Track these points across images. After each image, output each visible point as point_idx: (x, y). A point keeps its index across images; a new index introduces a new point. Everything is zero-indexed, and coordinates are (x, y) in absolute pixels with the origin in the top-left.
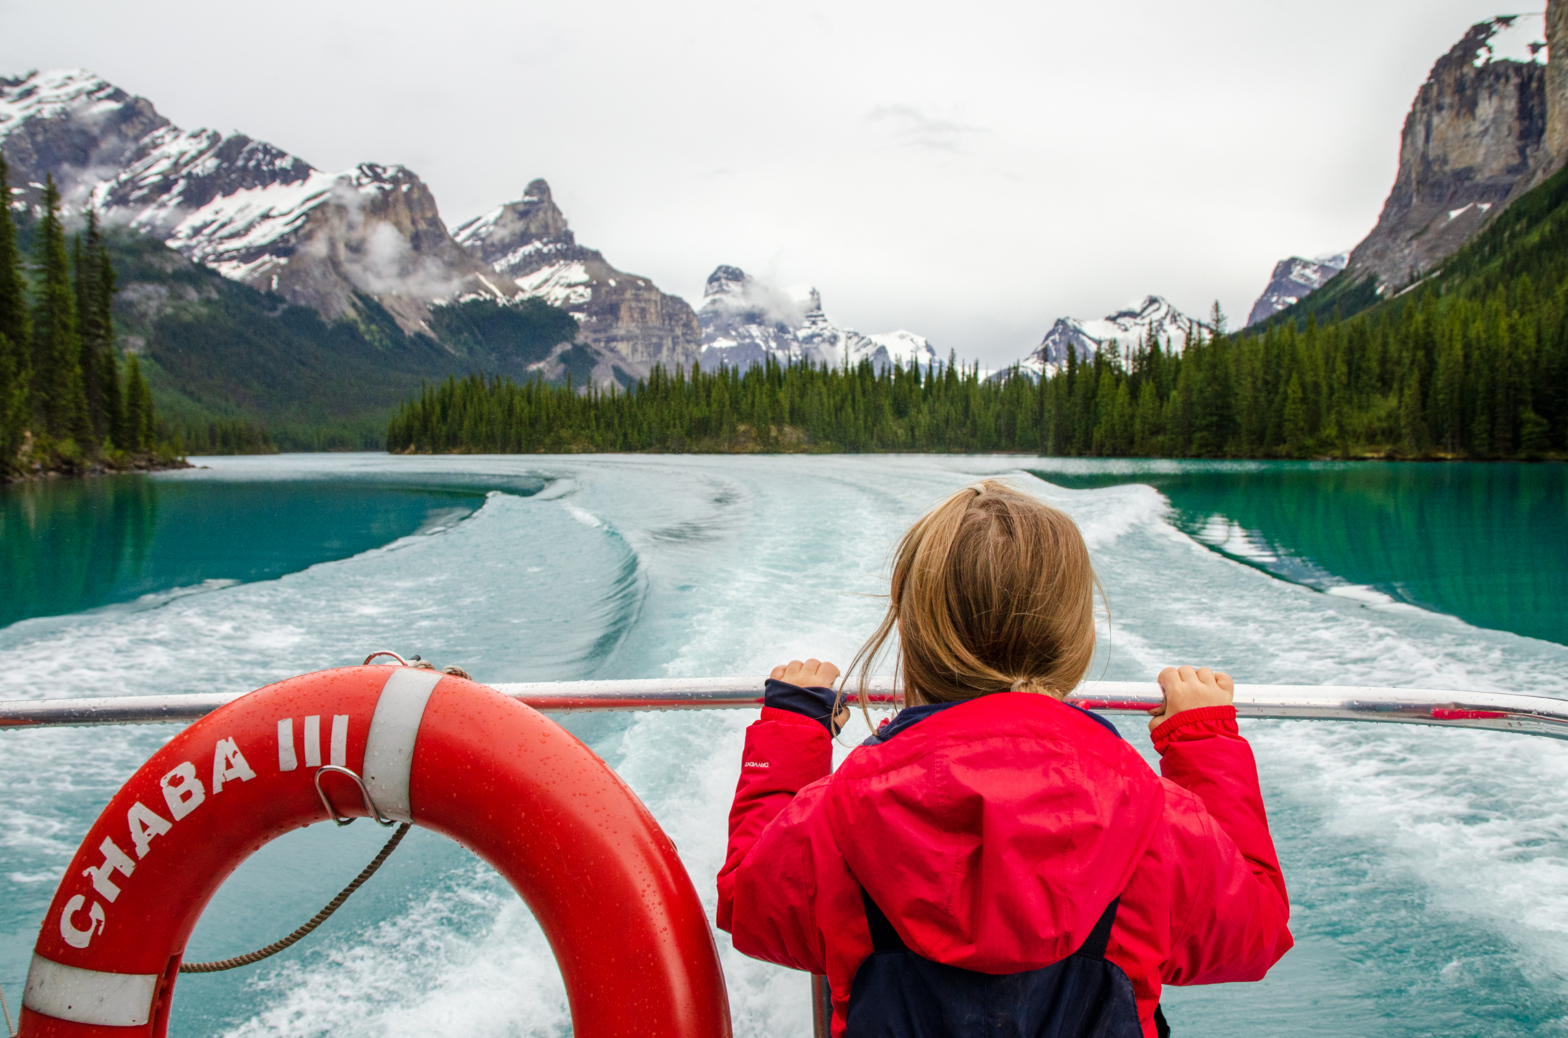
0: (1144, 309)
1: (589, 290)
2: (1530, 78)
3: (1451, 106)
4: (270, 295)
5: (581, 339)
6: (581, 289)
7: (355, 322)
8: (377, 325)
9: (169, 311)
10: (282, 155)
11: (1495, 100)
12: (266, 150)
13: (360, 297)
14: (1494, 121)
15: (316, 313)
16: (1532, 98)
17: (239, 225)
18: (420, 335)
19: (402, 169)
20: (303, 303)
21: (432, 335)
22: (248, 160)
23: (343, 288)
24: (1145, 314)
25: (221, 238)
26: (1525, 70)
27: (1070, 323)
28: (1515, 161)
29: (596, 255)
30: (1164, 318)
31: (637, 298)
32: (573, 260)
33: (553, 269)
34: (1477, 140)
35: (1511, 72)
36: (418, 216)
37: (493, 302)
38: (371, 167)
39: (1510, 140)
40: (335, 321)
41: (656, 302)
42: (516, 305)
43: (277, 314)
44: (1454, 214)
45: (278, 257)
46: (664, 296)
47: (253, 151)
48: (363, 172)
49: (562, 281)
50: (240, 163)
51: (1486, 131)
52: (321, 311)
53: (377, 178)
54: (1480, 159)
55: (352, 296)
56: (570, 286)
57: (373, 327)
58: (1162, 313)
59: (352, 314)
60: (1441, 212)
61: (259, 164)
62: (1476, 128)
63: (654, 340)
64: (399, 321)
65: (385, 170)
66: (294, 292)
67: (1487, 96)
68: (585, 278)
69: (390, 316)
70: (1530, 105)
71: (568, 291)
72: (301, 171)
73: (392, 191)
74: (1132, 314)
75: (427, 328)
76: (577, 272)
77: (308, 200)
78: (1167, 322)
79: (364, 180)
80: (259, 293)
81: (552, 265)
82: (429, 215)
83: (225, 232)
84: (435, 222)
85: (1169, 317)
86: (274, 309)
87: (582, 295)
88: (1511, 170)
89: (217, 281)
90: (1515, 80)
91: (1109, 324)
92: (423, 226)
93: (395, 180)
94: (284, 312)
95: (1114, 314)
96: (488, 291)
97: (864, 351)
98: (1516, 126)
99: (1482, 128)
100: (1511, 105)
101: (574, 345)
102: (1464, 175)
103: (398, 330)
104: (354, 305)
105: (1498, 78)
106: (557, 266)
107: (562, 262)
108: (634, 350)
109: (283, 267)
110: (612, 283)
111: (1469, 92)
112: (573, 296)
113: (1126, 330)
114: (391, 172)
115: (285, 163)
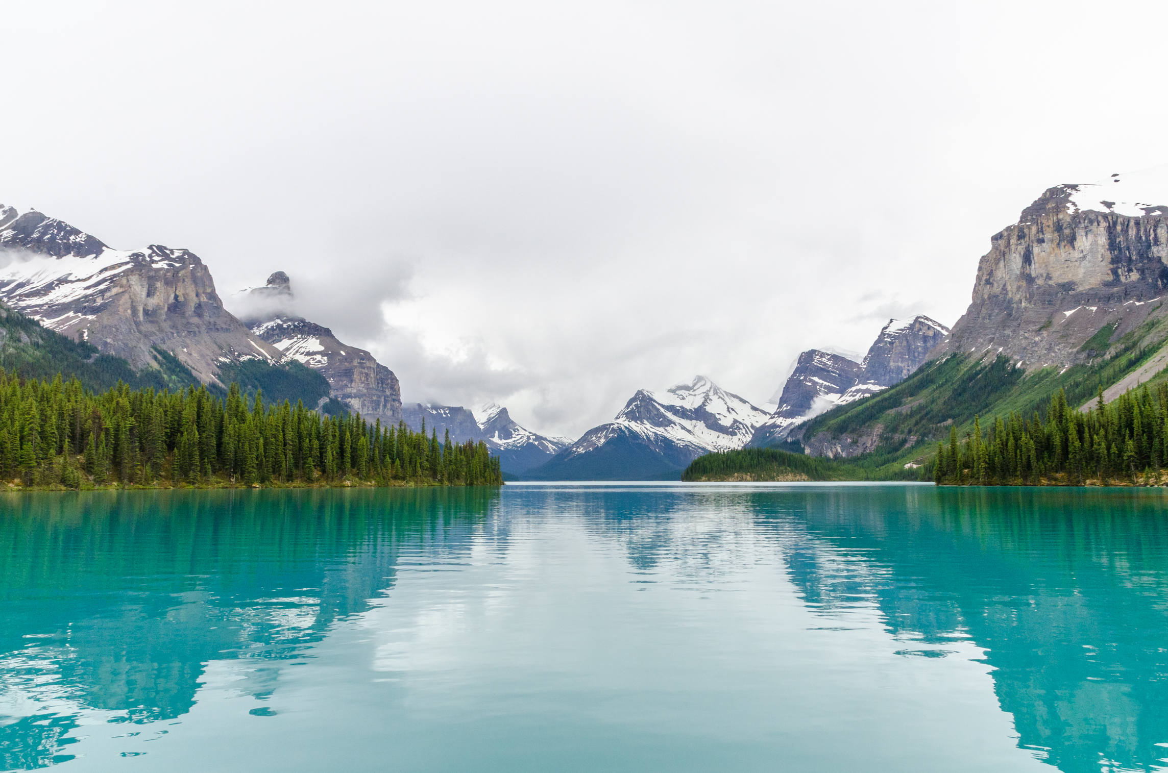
0: (695, 385)
1: (325, 358)
2: (1115, 223)
3: (1052, 241)
4: (83, 344)
5: (333, 394)
6: (318, 357)
7: (159, 372)
8: (177, 375)
9: (11, 350)
10: (77, 232)
11: (1090, 236)
12: (60, 226)
13: (160, 352)
14: (1091, 251)
15: (125, 362)
16: (1119, 237)
17: (38, 284)
18: (213, 386)
19: (186, 252)
20: (113, 353)
21: (221, 385)
22: (44, 234)
23: (145, 344)
24: (695, 388)
25: (20, 295)
26: (1110, 218)
27: (645, 393)
28: (1110, 278)
29: (328, 332)
30: (709, 391)
31: (361, 365)
32: (309, 335)
33: (292, 341)
34: (1077, 264)
35: (1100, 218)
36: (201, 291)
37: (265, 362)
38: (159, 247)
39: (1103, 264)
40: (142, 371)
41: (374, 369)
42: (283, 366)
43: (91, 361)
44: (1068, 313)
45: (85, 314)
46: (378, 364)
47: (48, 227)
48: (154, 252)
49: (302, 350)
50: (35, 235)
51: (1084, 257)
52: (130, 361)
53: (165, 257)
54: (1081, 276)
55: (152, 350)
56: (308, 354)
57: (174, 377)
58: (707, 387)
59: (155, 366)
60: (1057, 311)
61: (53, 238)
62: (1076, 255)
63: (375, 398)
64: (194, 373)
65: (172, 252)
66: (106, 344)
67: (1084, 234)
68: (322, 348)
69: (187, 369)
70: (1118, 240)
71: (308, 358)
72: (93, 247)
73: (181, 268)
74: (687, 388)
75: (217, 381)
76: (314, 344)
77: (106, 269)
78: (711, 393)
79: (156, 258)
80: (74, 344)
81: (292, 338)
82: (209, 290)
83: (26, 290)
84: (213, 296)
85: (712, 390)
86: (88, 357)
87: (319, 362)
88: (1107, 284)
89: (38, 329)
90: (1104, 224)
91: (671, 394)
92: (204, 299)
93: (180, 259)
94: (96, 360)
95: (674, 388)
96: (260, 354)
97: (490, 411)
98: (1108, 256)
99: (1081, 255)
100: (1103, 240)
101: (330, 399)
102: (1068, 287)
103: (195, 381)
104: (155, 358)
105: (1091, 222)
106: (295, 339)
107: (299, 336)
108: (363, 405)
109: (91, 322)
110: (343, 353)
111: (1067, 231)
112: (311, 362)
113: (683, 399)
114: (177, 254)
115: (80, 239)
